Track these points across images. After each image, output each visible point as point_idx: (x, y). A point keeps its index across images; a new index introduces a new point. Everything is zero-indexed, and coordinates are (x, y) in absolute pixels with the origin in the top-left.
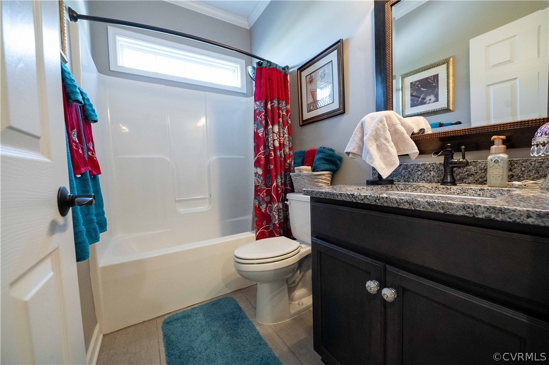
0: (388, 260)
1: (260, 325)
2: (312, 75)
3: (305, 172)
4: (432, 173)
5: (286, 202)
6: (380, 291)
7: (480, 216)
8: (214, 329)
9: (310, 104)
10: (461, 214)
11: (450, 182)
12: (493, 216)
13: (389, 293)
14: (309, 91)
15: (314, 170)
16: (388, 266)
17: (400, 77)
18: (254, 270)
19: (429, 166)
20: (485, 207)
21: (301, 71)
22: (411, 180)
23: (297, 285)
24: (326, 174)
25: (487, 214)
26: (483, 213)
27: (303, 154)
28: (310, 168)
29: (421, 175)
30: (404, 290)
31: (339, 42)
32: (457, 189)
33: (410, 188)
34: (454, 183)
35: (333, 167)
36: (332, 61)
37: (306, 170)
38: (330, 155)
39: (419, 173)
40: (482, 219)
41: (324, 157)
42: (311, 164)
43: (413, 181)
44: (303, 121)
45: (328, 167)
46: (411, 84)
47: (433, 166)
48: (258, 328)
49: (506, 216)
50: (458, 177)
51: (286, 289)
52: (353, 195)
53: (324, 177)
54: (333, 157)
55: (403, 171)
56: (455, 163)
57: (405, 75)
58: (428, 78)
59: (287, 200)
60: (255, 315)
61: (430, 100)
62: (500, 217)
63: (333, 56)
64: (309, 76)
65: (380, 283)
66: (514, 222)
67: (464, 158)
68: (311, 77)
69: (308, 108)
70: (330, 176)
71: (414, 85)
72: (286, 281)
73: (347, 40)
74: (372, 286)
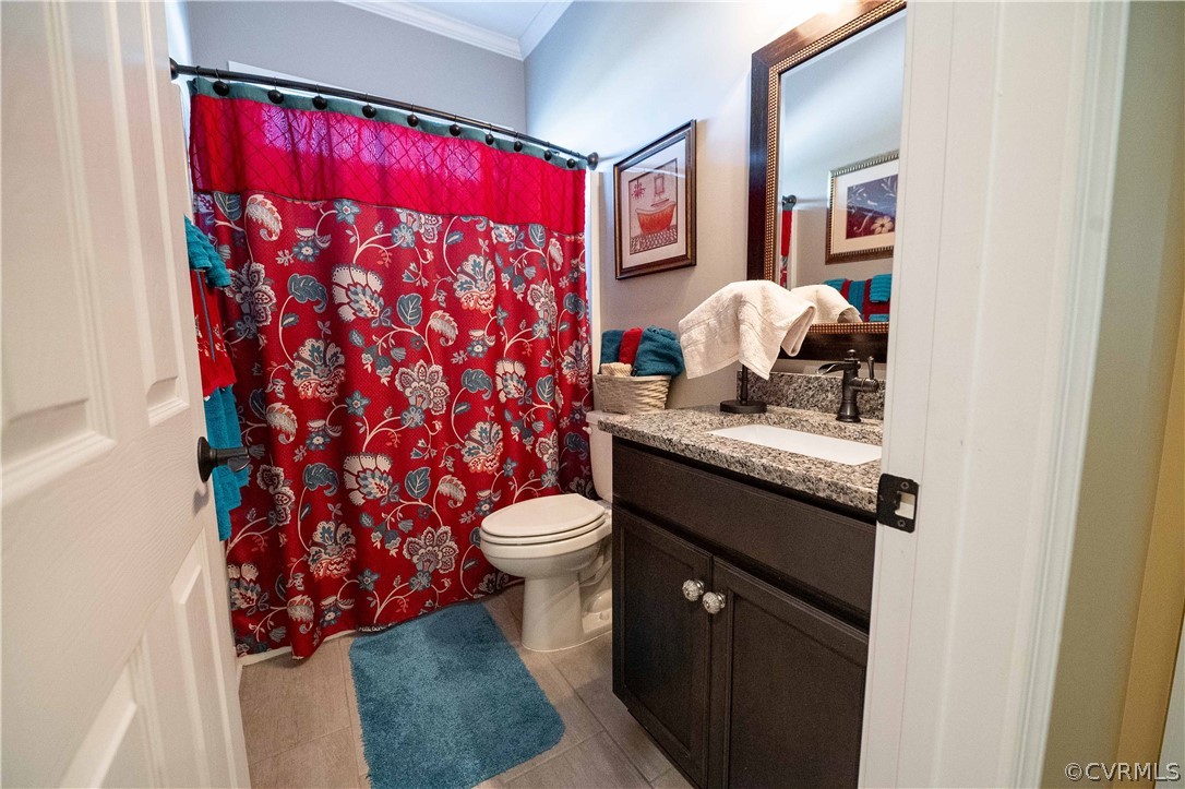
0: (718, 550)
1: (528, 652)
2: (640, 180)
3: (619, 375)
4: (830, 395)
5: (584, 428)
6: (701, 597)
7: (821, 494)
8: (444, 658)
9: (636, 237)
10: (801, 488)
11: (851, 417)
12: (834, 496)
13: (713, 601)
14: (633, 212)
15: (634, 373)
16: (716, 559)
17: (830, 175)
18: (517, 557)
19: (826, 383)
20: (826, 482)
21: (621, 170)
22: (798, 405)
23: (598, 584)
24: (657, 381)
25: (828, 492)
26: (824, 490)
27: (618, 338)
28: (628, 367)
29: (813, 396)
30: (736, 597)
31: (688, 125)
32: (855, 430)
33: (786, 422)
34: (856, 419)
35: (671, 368)
36: (675, 160)
37: (622, 372)
38: (665, 347)
39: (811, 393)
40: (823, 498)
41: (654, 348)
42: (631, 359)
43: (801, 407)
44: (623, 271)
45: (661, 367)
46: (850, 189)
47: (831, 383)
48: (523, 658)
49: (847, 498)
50: (868, 406)
51: (577, 591)
52: (670, 440)
53: (653, 387)
54: (671, 349)
55: (786, 387)
56: (859, 384)
57: (839, 169)
58: (881, 181)
59: (587, 425)
60: (521, 635)
61: (882, 226)
62: (842, 499)
63: (678, 151)
64: (636, 182)
65: (705, 583)
66: (856, 507)
67: (872, 376)
68: (639, 185)
69: (631, 246)
70: (665, 383)
71: (855, 194)
72: (576, 578)
73: (704, 122)
74: (691, 589)
